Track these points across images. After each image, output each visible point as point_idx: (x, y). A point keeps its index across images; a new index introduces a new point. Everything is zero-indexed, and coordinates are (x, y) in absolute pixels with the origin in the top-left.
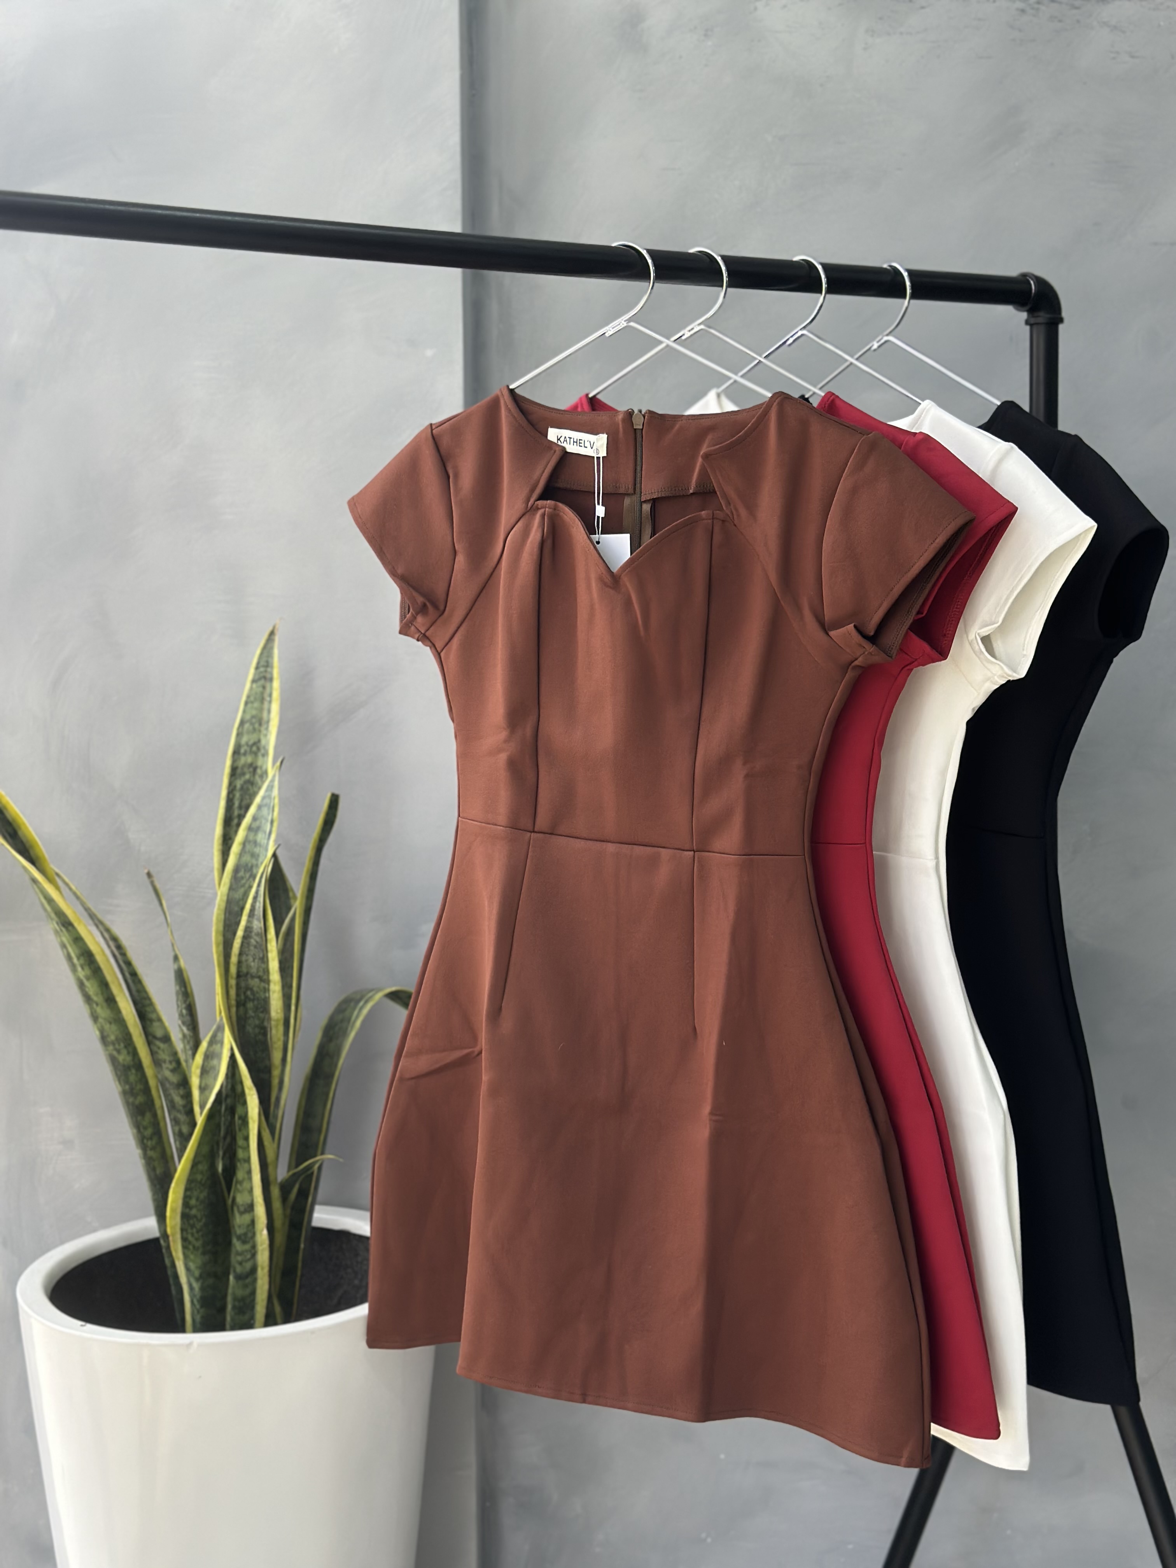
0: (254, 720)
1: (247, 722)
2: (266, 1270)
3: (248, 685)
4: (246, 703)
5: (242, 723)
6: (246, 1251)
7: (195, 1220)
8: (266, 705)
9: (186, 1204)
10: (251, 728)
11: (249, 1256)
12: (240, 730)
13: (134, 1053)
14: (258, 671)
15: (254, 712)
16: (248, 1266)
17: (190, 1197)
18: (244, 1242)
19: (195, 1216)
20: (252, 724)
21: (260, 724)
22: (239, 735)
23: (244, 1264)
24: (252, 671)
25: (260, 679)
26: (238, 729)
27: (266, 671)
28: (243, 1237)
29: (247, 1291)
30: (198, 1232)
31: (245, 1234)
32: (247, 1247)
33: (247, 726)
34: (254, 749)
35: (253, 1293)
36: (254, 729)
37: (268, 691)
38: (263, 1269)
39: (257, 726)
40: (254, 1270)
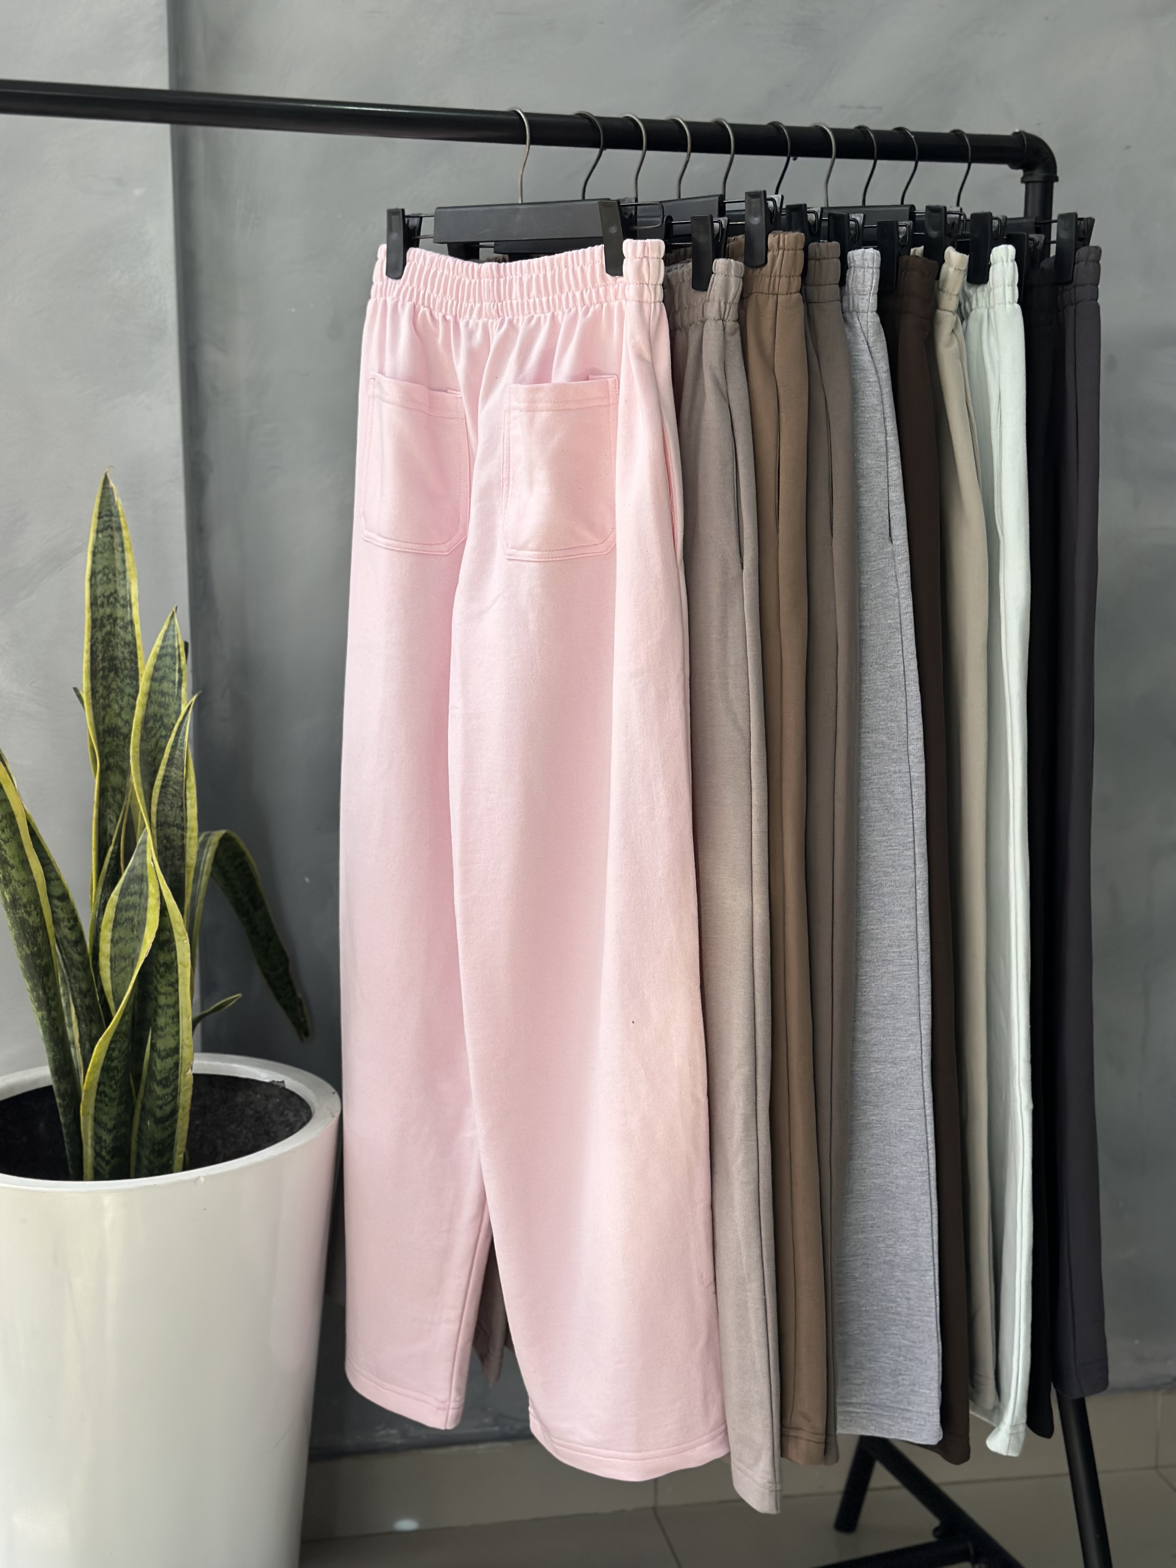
0: (107, 571)
1: (99, 573)
2: (187, 1110)
3: (92, 536)
4: (94, 554)
5: (93, 574)
6: (167, 1094)
7: (115, 1071)
8: (118, 555)
9: (109, 1057)
10: (105, 578)
11: (170, 1098)
12: (93, 580)
13: (40, 914)
14: (101, 520)
15: (105, 563)
16: (168, 1109)
17: (113, 1050)
18: (165, 1086)
19: (116, 1068)
20: (104, 574)
21: (114, 575)
22: (92, 586)
23: (164, 1108)
24: (94, 520)
25: (105, 529)
26: (91, 580)
27: (110, 521)
28: (164, 1083)
29: (168, 1133)
30: (116, 1084)
31: (167, 1078)
32: (168, 1090)
33: (99, 577)
34: (112, 599)
35: (173, 1134)
36: (110, 580)
37: (117, 540)
38: (184, 1109)
39: (111, 576)
40: (174, 1112)
